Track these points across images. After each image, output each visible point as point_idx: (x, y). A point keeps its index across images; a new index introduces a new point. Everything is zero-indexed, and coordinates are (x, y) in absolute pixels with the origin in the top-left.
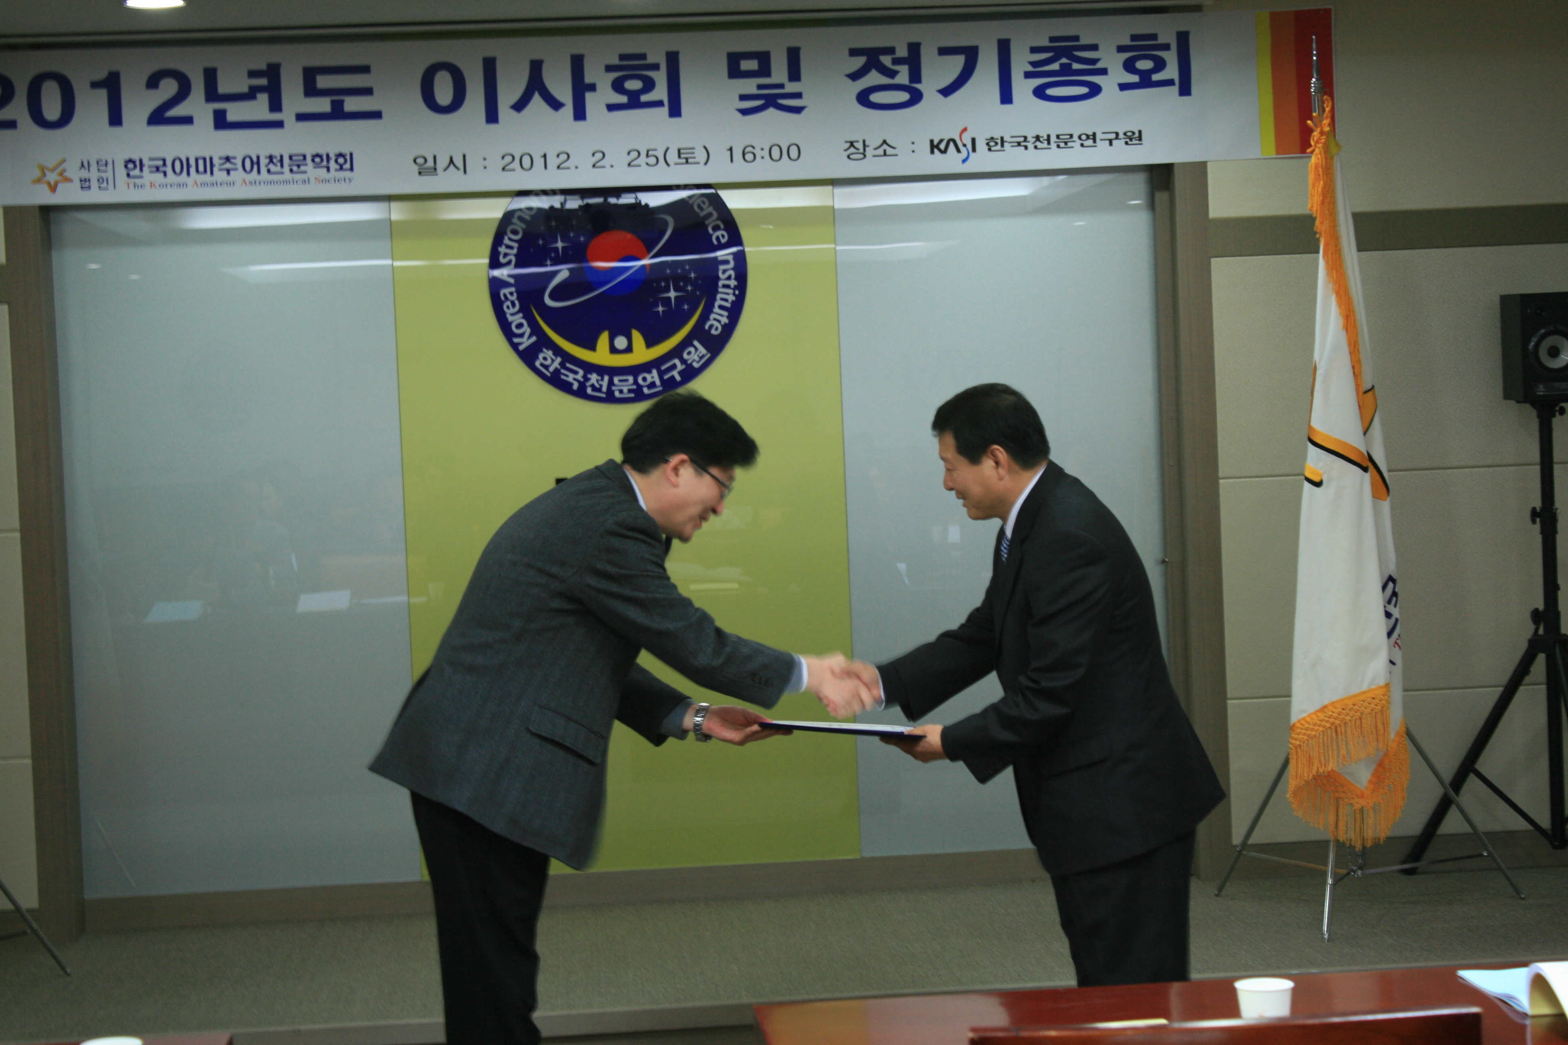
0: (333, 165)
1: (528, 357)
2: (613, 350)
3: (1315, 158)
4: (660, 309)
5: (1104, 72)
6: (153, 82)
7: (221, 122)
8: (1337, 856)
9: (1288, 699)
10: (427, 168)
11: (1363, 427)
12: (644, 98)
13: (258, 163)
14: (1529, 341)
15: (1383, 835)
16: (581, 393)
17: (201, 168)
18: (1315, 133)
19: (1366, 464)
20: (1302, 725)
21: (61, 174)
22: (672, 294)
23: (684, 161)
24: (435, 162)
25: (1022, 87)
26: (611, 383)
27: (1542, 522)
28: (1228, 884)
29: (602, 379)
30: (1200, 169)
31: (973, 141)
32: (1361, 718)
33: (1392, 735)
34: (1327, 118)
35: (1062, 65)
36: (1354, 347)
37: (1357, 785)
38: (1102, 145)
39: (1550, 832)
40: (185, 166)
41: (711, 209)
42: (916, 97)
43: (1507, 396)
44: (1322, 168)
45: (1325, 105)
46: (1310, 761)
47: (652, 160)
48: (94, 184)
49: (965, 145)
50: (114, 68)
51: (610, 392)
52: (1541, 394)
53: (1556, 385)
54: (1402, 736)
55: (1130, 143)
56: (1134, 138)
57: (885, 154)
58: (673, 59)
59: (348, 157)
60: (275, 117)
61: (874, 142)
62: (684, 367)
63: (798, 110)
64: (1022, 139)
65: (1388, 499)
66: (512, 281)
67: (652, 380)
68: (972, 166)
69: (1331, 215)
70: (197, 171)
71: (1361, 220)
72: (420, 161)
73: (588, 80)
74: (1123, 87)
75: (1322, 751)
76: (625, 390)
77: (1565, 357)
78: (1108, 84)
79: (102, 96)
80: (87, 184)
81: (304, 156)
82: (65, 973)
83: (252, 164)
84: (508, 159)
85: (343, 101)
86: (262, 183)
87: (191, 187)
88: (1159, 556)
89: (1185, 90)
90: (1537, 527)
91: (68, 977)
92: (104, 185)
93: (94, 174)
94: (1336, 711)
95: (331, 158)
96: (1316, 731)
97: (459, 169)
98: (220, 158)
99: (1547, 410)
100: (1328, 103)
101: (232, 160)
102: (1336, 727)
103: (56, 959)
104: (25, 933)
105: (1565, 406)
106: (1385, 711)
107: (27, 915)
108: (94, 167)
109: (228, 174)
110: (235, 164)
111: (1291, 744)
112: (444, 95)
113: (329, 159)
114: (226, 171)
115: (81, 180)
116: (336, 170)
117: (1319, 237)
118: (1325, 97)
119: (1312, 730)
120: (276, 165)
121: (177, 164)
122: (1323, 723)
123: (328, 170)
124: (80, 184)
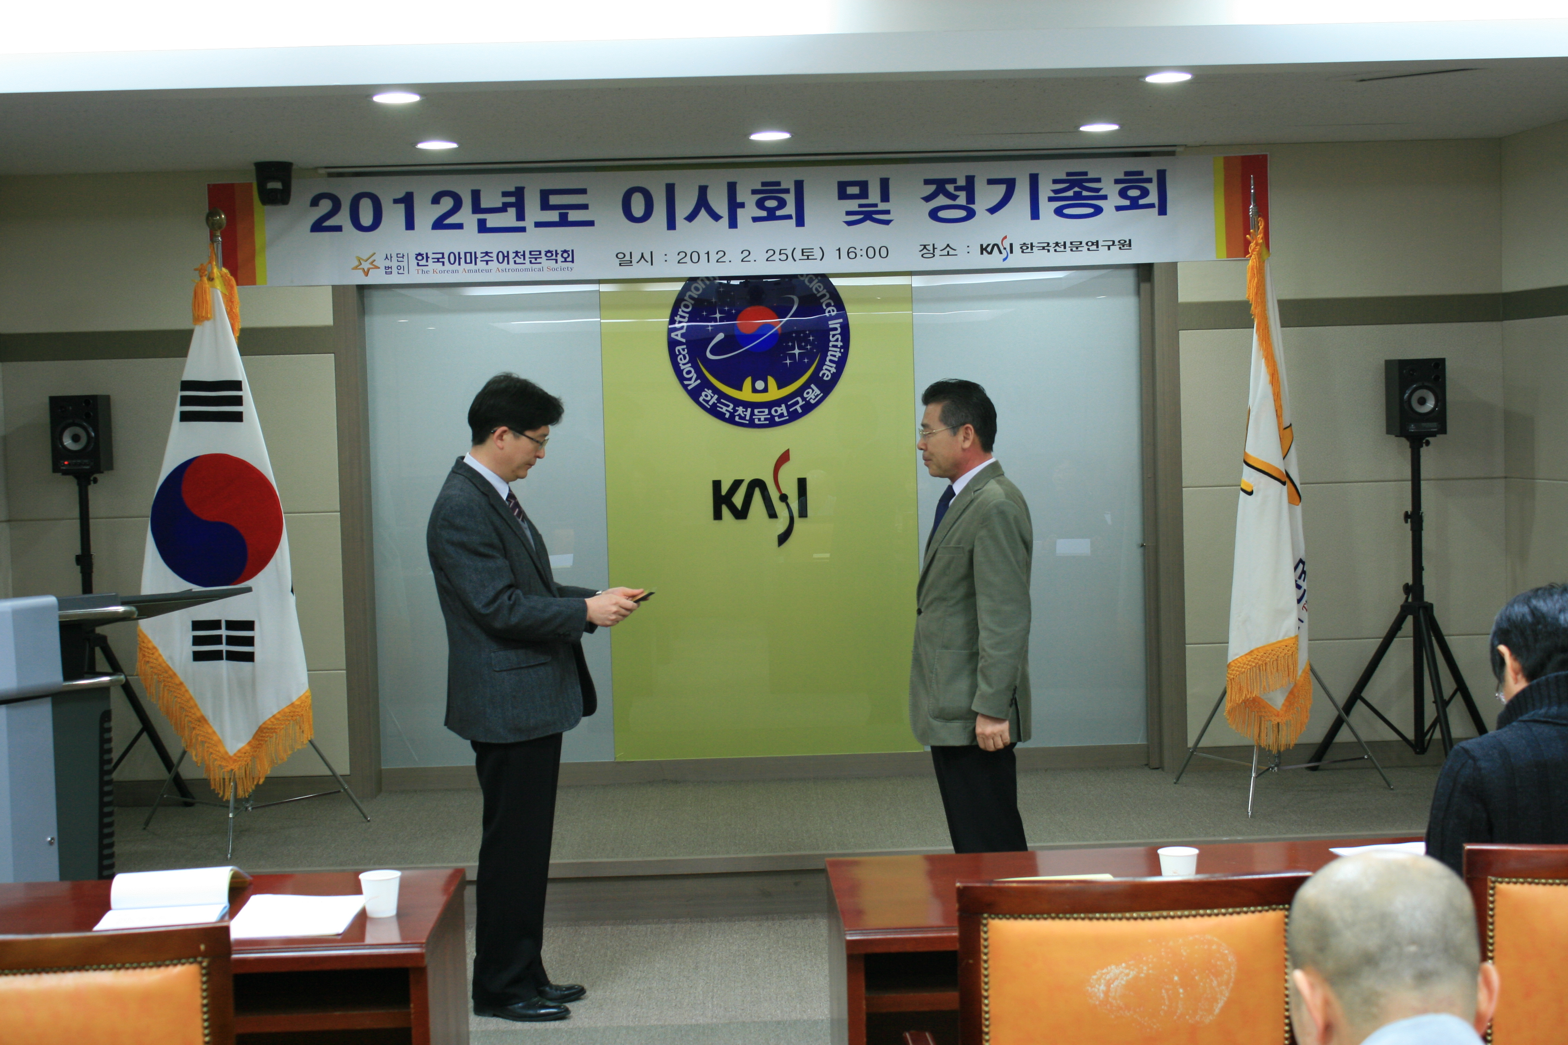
0: (560, 258)
1: (694, 394)
2: (755, 390)
3: (1252, 262)
4: (788, 362)
5: (1104, 197)
6: (436, 200)
7: (483, 227)
8: (1259, 757)
9: (1226, 644)
10: (625, 261)
11: (1283, 453)
12: (779, 213)
13: (508, 256)
14: (1404, 393)
15: (1292, 743)
16: (731, 420)
17: (468, 261)
18: (1252, 244)
19: (1284, 479)
20: (1236, 664)
21: (372, 263)
22: (797, 351)
23: (806, 257)
24: (631, 258)
25: (1047, 208)
26: (752, 414)
27: (1412, 522)
28: (1184, 775)
29: (746, 411)
30: (1172, 267)
31: (1011, 245)
32: (1277, 660)
33: (1300, 672)
34: (1260, 233)
35: (1075, 192)
36: (1277, 396)
37: (1275, 707)
38: (1103, 250)
39: (1413, 742)
40: (457, 258)
41: (825, 292)
42: (971, 214)
43: (1389, 431)
44: (1256, 269)
45: (1259, 224)
46: (1240, 689)
47: (783, 257)
48: (394, 270)
49: (1005, 249)
50: (409, 190)
51: (752, 420)
52: (1413, 431)
53: (1424, 424)
54: (1307, 673)
55: (1122, 248)
56: (1126, 244)
57: (948, 254)
58: (799, 186)
59: (570, 253)
60: (520, 224)
61: (940, 245)
62: (804, 402)
63: (887, 222)
64: (1046, 245)
65: (1300, 504)
66: (684, 340)
67: (782, 412)
68: (1011, 263)
69: (1262, 302)
70: (466, 262)
71: (1283, 304)
72: (621, 256)
73: (739, 200)
74: (1119, 208)
75: (1249, 682)
76: (762, 418)
77: (1430, 405)
78: (1108, 206)
79: (401, 208)
80: (390, 270)
81: (540, 252)
82: (366, 821)
83: (504, 257)
84: (683, 255)
85: (567, 213)
86: (510, 270)
87: (461, 273)
88: (1140, 542)
89: (1163, 211)
90: (1409, 525)
91: (368, 824)
92: (401, 271)
93: (394, 264)
94: (1260, 654)
95: (558, 254)
96: (1245, 669)
97: (647, 262)
98: (482, 253)
99: (1417, 442)
100: (1261, 222)
101: (489, 254)
102: (1259, 666)
103: (361, 810)
104: (339, 792)
105: (1430, 439)
106: (1295, 655)
107: (341, 779)
108: (395, 258)
109: (487, 264)
110: (492, 257)
111: (1228, 677)
112: (638, 209)
113: (557, 254)
114: (485, 262)
115: (386, 267)
116: (562, 262)
117: (1253, 319)
118: (1259, 218)
119: (1242, 667)
120: (520, 258)
121: (452, 256)
122: (1250, 663)
123: (557, 262)
124: (385, 270)
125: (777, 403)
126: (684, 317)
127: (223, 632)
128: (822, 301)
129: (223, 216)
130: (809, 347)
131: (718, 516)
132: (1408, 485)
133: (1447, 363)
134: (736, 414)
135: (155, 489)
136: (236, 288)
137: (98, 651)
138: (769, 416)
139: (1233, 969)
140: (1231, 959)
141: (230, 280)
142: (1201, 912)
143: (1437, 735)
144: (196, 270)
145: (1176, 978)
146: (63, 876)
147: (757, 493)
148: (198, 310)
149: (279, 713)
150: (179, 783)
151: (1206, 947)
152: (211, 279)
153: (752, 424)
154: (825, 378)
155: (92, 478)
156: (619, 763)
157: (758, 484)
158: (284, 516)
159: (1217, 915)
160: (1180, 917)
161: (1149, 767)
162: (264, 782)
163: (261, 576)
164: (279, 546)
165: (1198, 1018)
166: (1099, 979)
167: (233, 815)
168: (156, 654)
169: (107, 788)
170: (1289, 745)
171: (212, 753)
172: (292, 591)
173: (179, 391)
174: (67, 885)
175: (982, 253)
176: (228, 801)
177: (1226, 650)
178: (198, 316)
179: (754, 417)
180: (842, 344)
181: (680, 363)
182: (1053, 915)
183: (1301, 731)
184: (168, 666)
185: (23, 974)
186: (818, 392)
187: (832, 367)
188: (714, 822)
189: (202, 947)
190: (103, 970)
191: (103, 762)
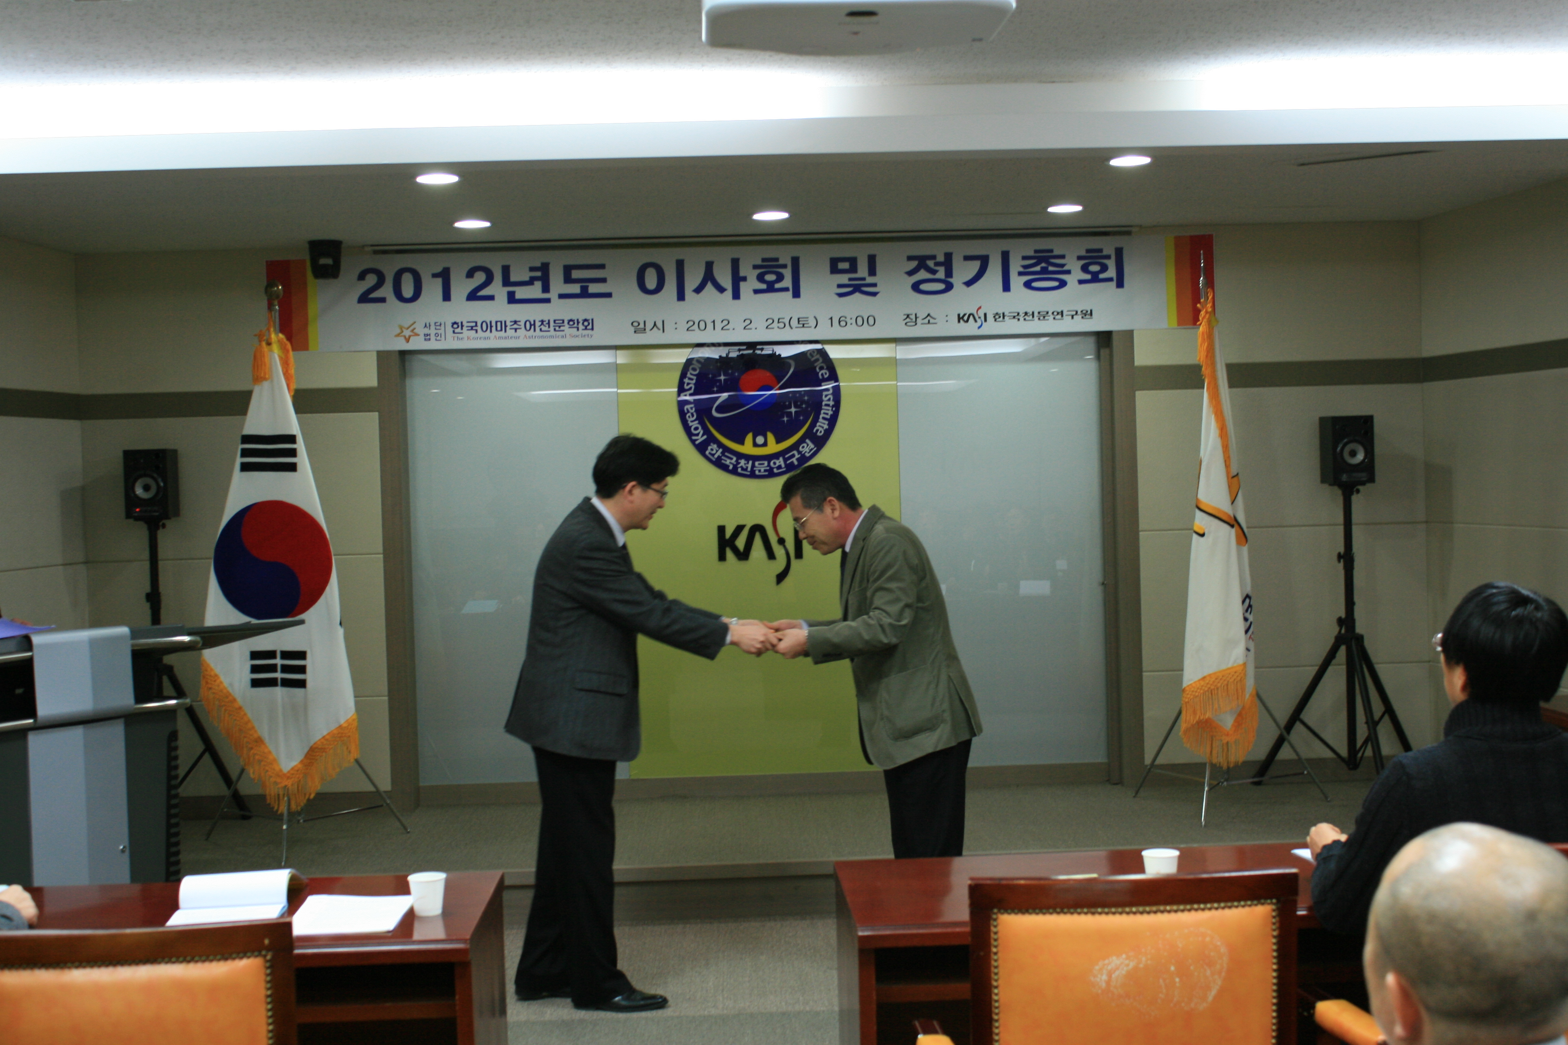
0: (581, 326)
2: (755, 445)
3: (1202, 328)
4: (785, 419)
5: (1068, 272)
6: (470, 274)
7: (512, 299)
8: (1211, 773)
9: (1180, 672)
10: (639, 329)
11: (1231, 499)
12: (777, 286)
13: (534, 324)
14: (1337, 447)
15: (1240, 760)
16: (734, 472)
17: (499, 328)
18: (1202, 313)
19: (1233, 523)
20: (1191, 689)
22: (793, 410)
23: (802, 325)
24: (645, 325)
25: (1017, 282)
26: (753, 466)
27: (1344, 562)
28: (1142, 789)
29: (748, 463)
30: (1129, 335)
31: (985, 315)
32: (1227, 685)
33: (1247, 696)
34: (1210, 303)
35: (1042, 268)
36: (1226, 448)
37: (1225, 728)
38: (1067, 319)
39: (1347, 759)
40: (489, 326)
42: (949, 287)
43: (1323, 480)
44: (1207, 335)
45: (1209, 295)
46: (1194, 712)
47: (782, 325)
48: (433, 337)
49: (980, 318)
50: (446, 266)
51: (753, 471)
52: (1345, 480)
53: (1354, 474)
54: (1254, 698)
55: (1085, 317)
56: (1088, 314)
57: (929, 323)
58: (795, 262)
59: (590, 321)
60: (546, 296)
61: (921, 315)
62: (799, 456)
63: (874, 294)
64: (1016, 314)
65: (1247, 545)
67: (780, 464)
68: (984, 331)
69: (1212, 365)
70: (497, 329)
71: (1230, 367)
72: (636, 324)
73: (742, 274)
74: (1081, 282)
75: (1202, 706)
77: (1360, 457)
78: (1071, 280)
79: (439, 282)
80: (428, 337)
81: (563, 321)
82: (407, 832)
83: (531, 325)
84: (691, 323)
85: (588, 286)
86: (536, 337)
87: (493, 340)
88: (1101, 580)
89: (1120, 285)
90: (1342, 564)
91: (409, 834)
92: (439, 338)
93: (432, 332)
94: (1212, 680)
95: (580, 322)
96: (1199, 693)
97: (659, 330)
98: (511, 322)
99: (1348, 491)
100: (1210, 293)
101: (517, 323)
102: (1211, 690)
103: (401, 823)
104: (382, 806)
105: (1361, 488)
106: (1243, 681)
107: (384, 795)
108: (433, 327)
109: (516, 331)
110: (520, 325)
111: (1183, 701)
112: (651, 283)
113: (578, 323)
114: (514, 330)
115: (425, 335)
116: (583, 330)
117: (1204, 378)
118: (1209, 289)
119: (1196, 692)
120: (546, 326)
121: (484, 325)
122: (1203, 688)
123: (578, 329)
124: (424, 338)
125: (776, 456)
126: (692, 379)
127: (278, 661)
128: (816, 364)
129: (280, 287)
131: (722, 557)
132: (1341, 529)
133: (1375, 420)
135: (217, 534)
136: (291, 353)
137: (165, 679)
139: (1225, 959)
140: (1223, 950)
141: (286, 345)
142: (1196, 906)
143: (1369, 752)
144: (255, 335)
145: (1173, 968)
146: (134, 878)
148: (258, 369)
149: (328, 734)
150: (238, 800)
151: (1200, 939)
152: (269, 344)
153: (752, 475)
154: (819, 434)
155: (161, 523)
156: (633, 780)
158: (335, 559)
159: (1210, 909)
160: (1176, 911)
161: (1110, 783)
162: (315, 798)
163: (312, 610)
164: (329, 584)
165: (1192, 1005)
166: (1101, 970)
167: (287, 827)
168: (218, 681)
169: (174, 802)
170: (1238, 762)
171: (267, 771)
172: (341, 624)
173: (240, 444)
174: (137, 887)
176: (282, 815)
177: (1181, 676)
178: (257, 376)
182: (1058, 910)
183: (1248, 749)
184: (228, 692)
185: (99, 966)
187: (824, 424)
189: (267, 942)
190: (174, 963)
191: (170, 778)
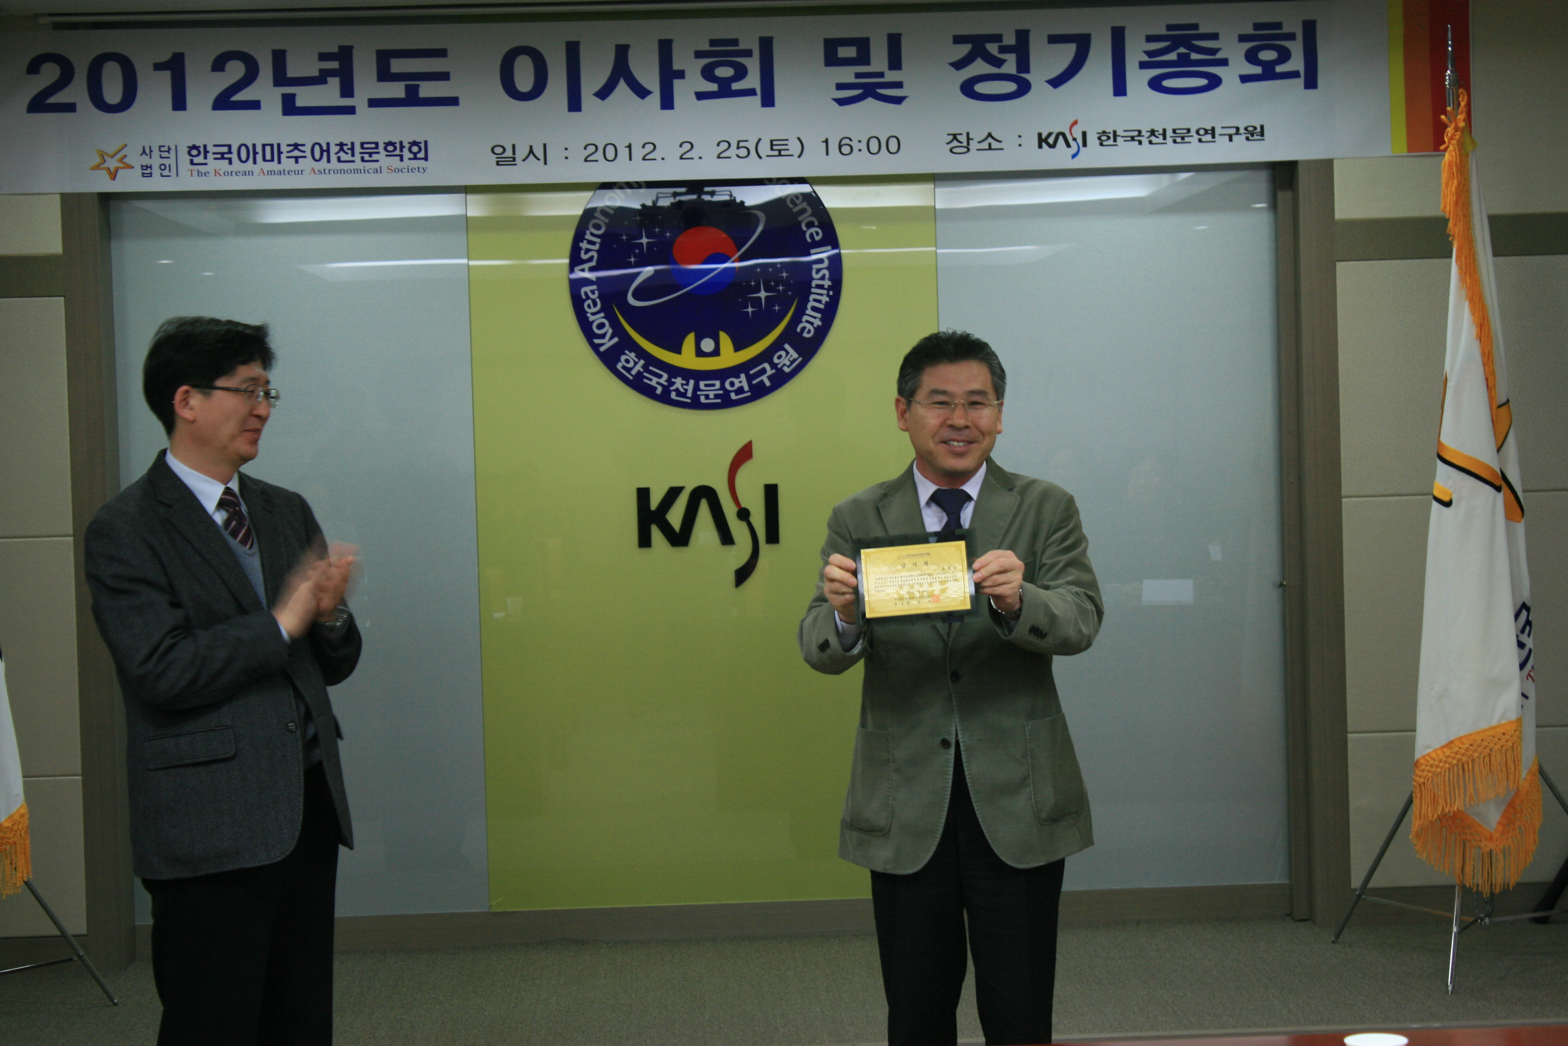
0: (407, 154)
1: (609, 359)
2: (700, 353)
3: (1449, 156)
4: (750, 310)
5: (1224, 62)
6: (219, 65)
7: (290, 107)
8: (1463, 902)
10: (504, 158)
11: (1496, 443)
12: (735, 86)
13: (328, 151)
15: (1513, 881)
16: (664, 398)
17: (268, 157)
18: (1449, 129)
19: (1500, 483)
20: (1427, 761)
21: (121, 160)
23: (776, 153)
24: (514, 153)
25: (1137, 78)
26: (696, 388)
28: (1347, 929)
29: (687, 384)
30: (1326, 166)
31: (1084, 134)
32: (1490, 755)
33: (1524, 773)
34: (1462, 112)
35: (1179, 55)
36: (1488, 358)
37: (1485, 827)
38: (1222, 141)
40: (251, 153)
42: (1024, 88)
44: (1456, 166)
45: (1460, 99)
46: (1434, 800)
47: (743, 152)
48: (156, 171)
49: (1075, 139)
50: (177, 50)
51: (695, 397)
54: (1534, 776)
55: (1251, 138)
56: (1256, 133)
57: (990, 148)
58: (766, 45)
59: (422, 146)
60: (347, 102)
61: (978, 134)
62: (774, 371)
63: (898, 100)
64: (1136, 133)
65: (1523, 521)
68: (1085, 160)
69: (1465, 217)
70: (264, 160)
71: (1496, 222)
72: (498, 150)
73: (676, 66)
74: (1245, 79)
75: (1448, 790)
78: (1229, 75)
79: (165, 78)
80: (149, 171)
81: (377, 144)
82: (112, 1004)
83: (322, 151)
84: (592, 149)
85: (418, 86)
86: (332, 172)
87: (259, 176)
88: (1277, 579)
89: (1311, 83)
91: (115, 1008)
92: (166, 173)
93: (155, 161)
94: (1464, 747)
95: (404, 147)
96: (1442, 768)
97: (538, 159)
98: (289, 145)
100: (1463, 97)
101: (300, 148)
102: (1463, 764)
103: (102, 987)
104: (71, 960)
106: (1517, 748)
107: (73, 940)
108: (156, 153)
109: (297, 162)
110: (304, 152)
111: (1415, 781)
112: (524, 81)
113: (402, 147)
114: (293, 160)
115: (142, 166)
116: (410, 159)
117: (1452, 240)
118: (1460, 90)
119: (1437, 767)
120: (347, 153)
121: (243, 149)
122: (1450, 760)
123: (402, 160)
124: (140, 171)
125: (734, 371)
126: (593, 243)
128: (800, 219)
130: (781, 288)
131: (645, 541)
134: (672, 388)
138: (721, 392)
147: (704, 509)
153: (695, 404)
156: (496, 914)
157: (704, 493)
161: (1293, 919)
170: (1508, 885)
175: (1040, 147)
177: (1412, 740)
179: (699, 393)
180: (830, 283)
181: (587, 312)
183: (1525, 863)
186: (795, 355)
187: (815, 318)
188: (641, 1001)
